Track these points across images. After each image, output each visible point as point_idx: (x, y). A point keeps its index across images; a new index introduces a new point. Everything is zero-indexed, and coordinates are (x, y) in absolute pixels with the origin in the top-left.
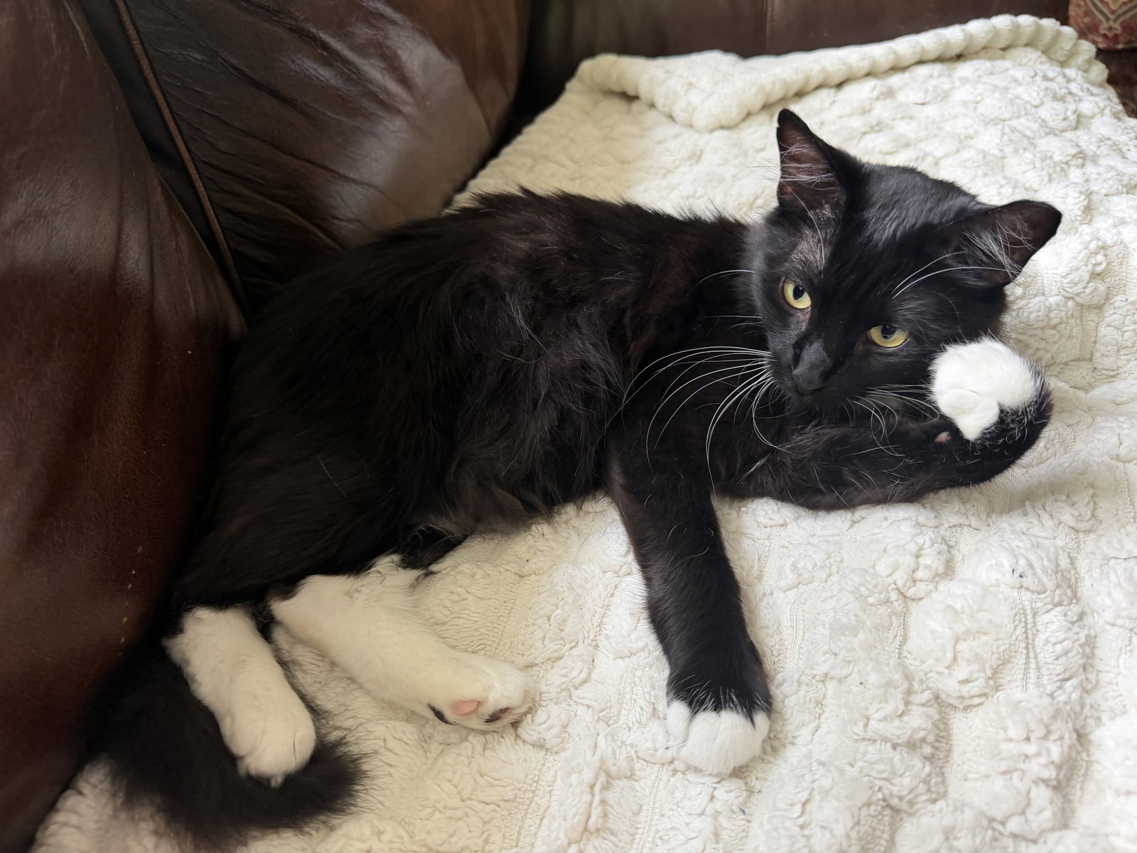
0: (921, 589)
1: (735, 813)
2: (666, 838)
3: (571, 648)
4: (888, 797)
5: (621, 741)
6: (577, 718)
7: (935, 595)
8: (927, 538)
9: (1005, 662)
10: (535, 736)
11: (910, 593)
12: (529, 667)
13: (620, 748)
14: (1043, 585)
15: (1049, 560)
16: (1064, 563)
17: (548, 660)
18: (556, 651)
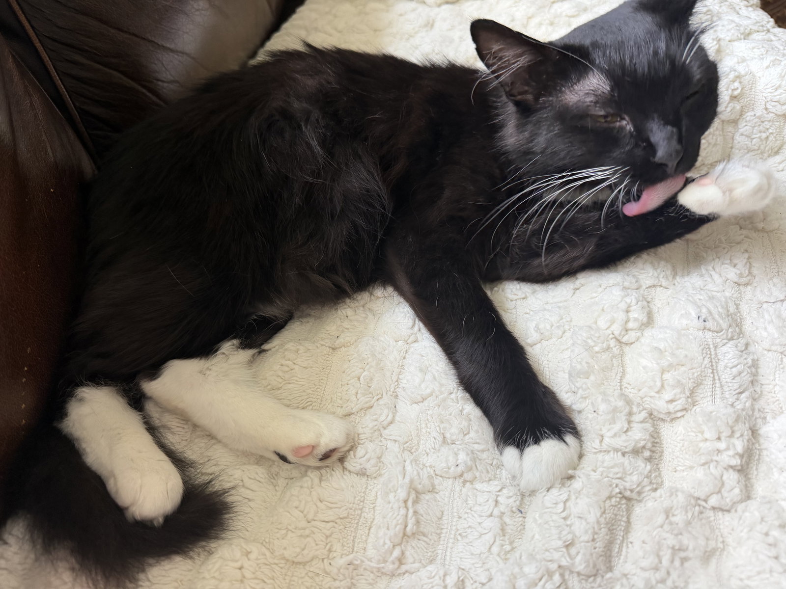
0: (632, 336)
1: (514, 513)
2: (464, 534)
3: (378, 400)
4: (623, 491)
5: (423, 464)
6: (388, 450)
7: (643, 340)
8: (633, 297)
9: (698, 384)
10: (358, 467)
11: (624, 339)
12: (347, 415)
13: (422, 470)
14: (720, 326)
15: (722, 307)
16: (732, 309)
17: (361, 409)
18: (367, 403)
